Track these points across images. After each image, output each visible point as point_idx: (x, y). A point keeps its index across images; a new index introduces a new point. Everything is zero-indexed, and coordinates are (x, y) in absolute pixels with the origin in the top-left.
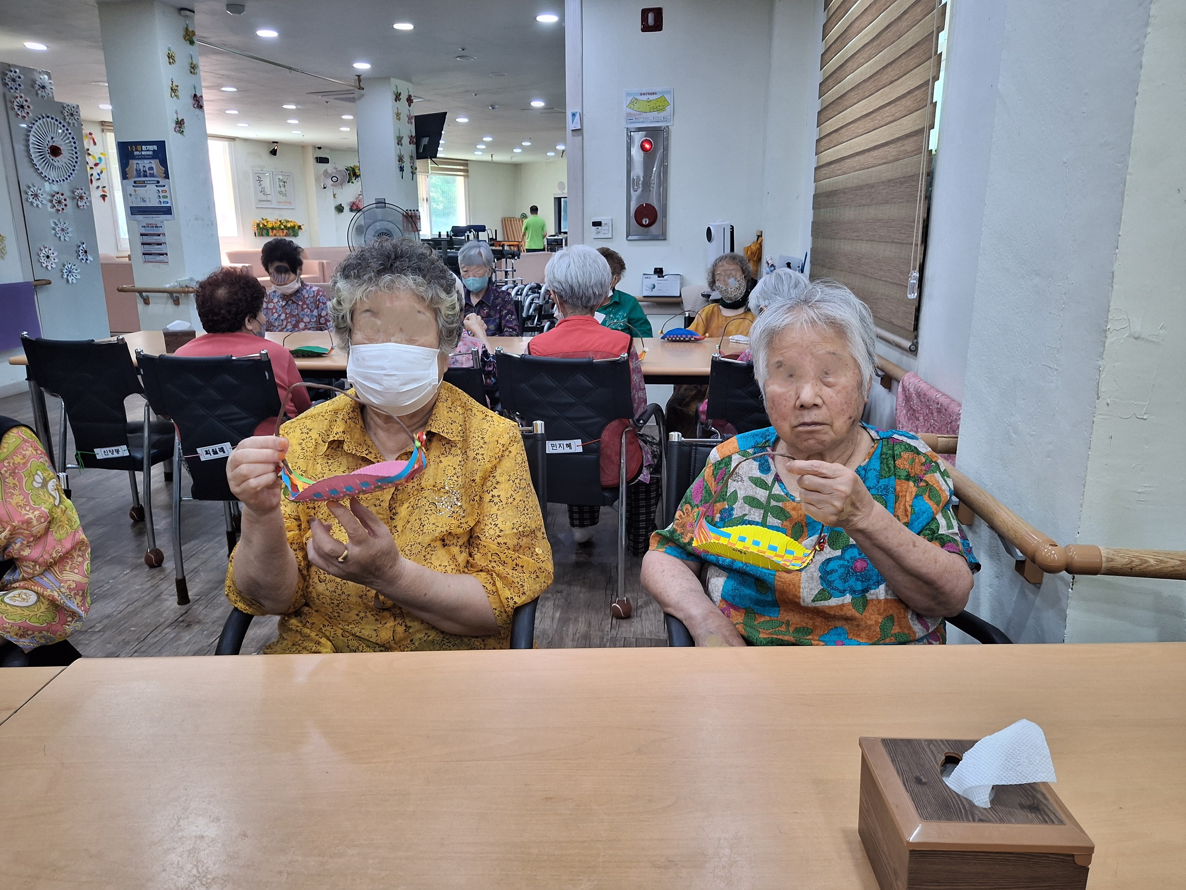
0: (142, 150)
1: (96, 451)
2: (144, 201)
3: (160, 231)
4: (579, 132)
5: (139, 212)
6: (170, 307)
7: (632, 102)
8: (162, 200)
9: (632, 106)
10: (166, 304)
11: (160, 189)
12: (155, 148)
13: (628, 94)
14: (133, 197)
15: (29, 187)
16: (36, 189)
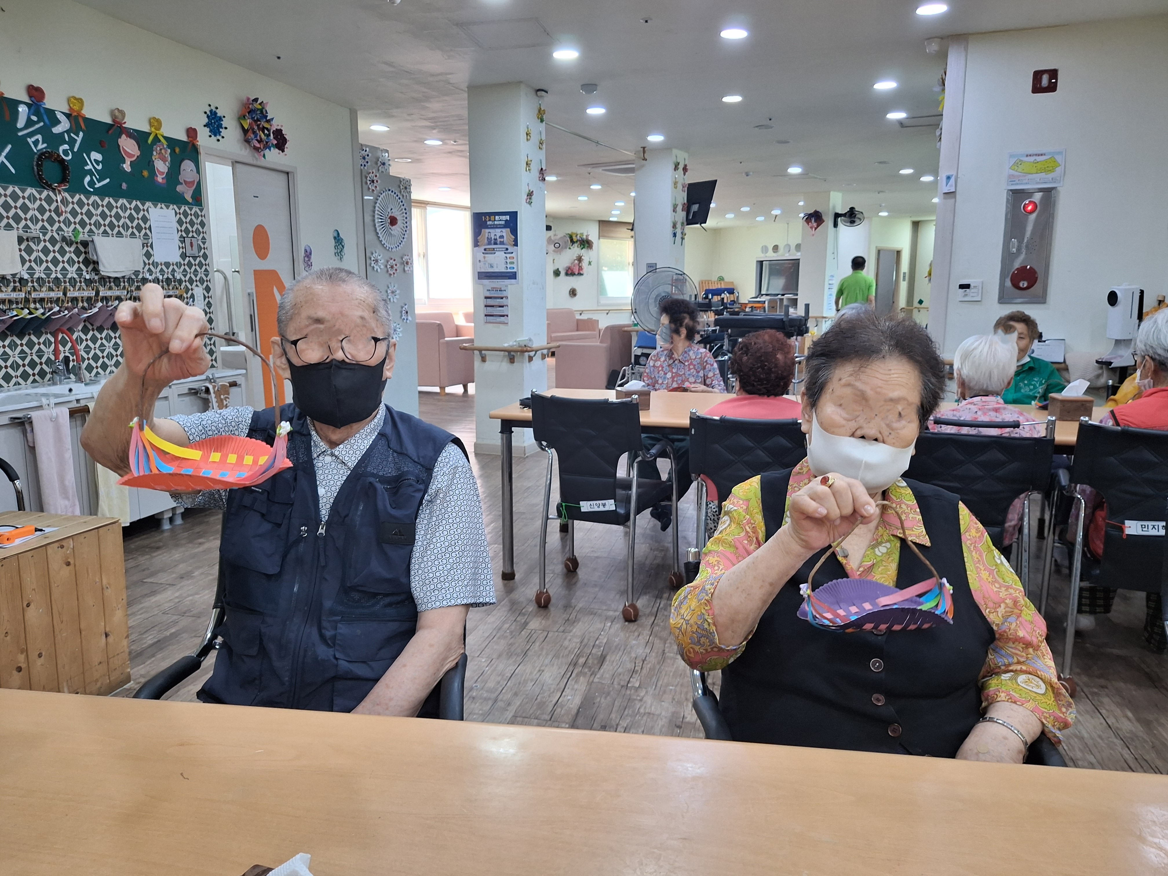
0: (495, 220)
1: (582, 503)
2: (492, 267)
3: (504, 294)
4: (952, 195)
5: (487, 276)
6: (505, 365)
7: (1016, 164)
8: (509, 266)
9: (1016, 168)
10: (502, 362)
11: (508, 256)
12: (508, 218)
13: (1011, 156)
14: (482, 263)
15: (372, 254)
16: (377, 255)
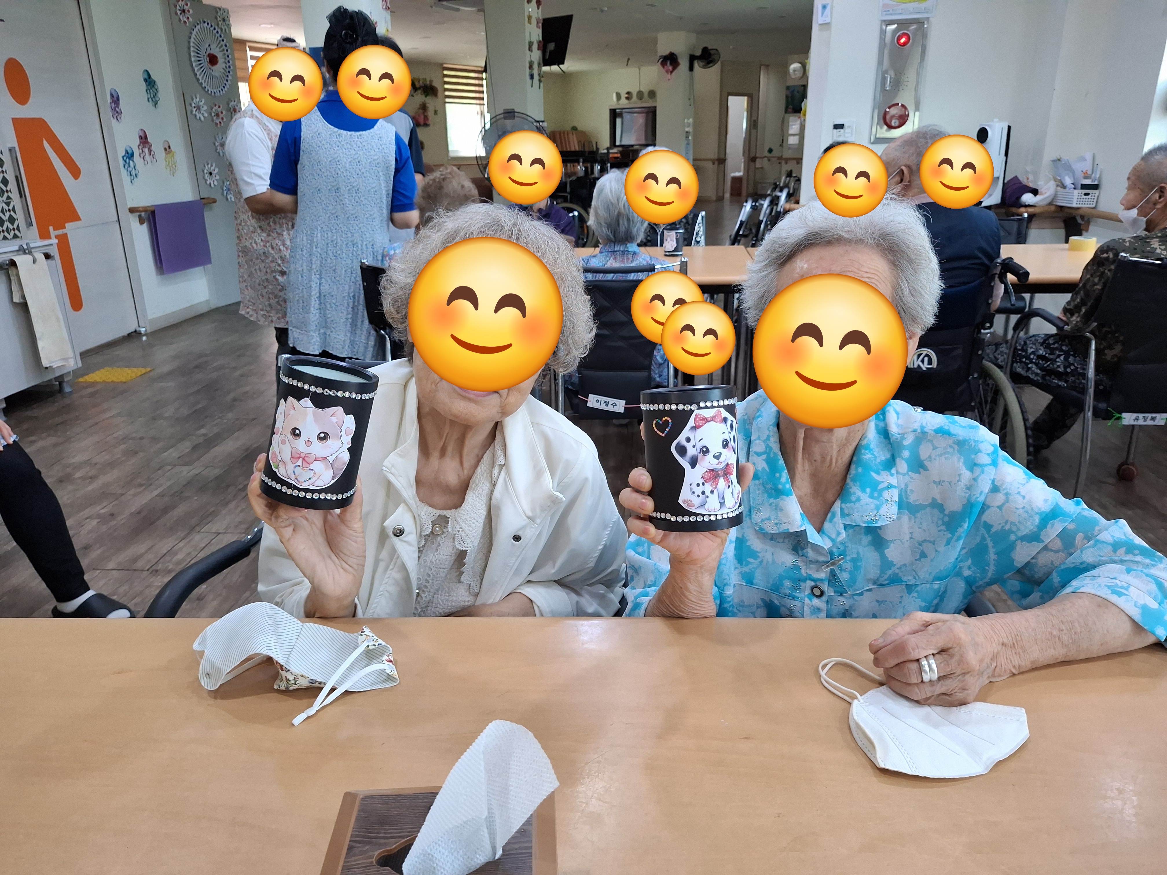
4: (827, 26)
15: (193, 100)
16: (198, 100)
